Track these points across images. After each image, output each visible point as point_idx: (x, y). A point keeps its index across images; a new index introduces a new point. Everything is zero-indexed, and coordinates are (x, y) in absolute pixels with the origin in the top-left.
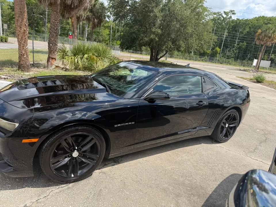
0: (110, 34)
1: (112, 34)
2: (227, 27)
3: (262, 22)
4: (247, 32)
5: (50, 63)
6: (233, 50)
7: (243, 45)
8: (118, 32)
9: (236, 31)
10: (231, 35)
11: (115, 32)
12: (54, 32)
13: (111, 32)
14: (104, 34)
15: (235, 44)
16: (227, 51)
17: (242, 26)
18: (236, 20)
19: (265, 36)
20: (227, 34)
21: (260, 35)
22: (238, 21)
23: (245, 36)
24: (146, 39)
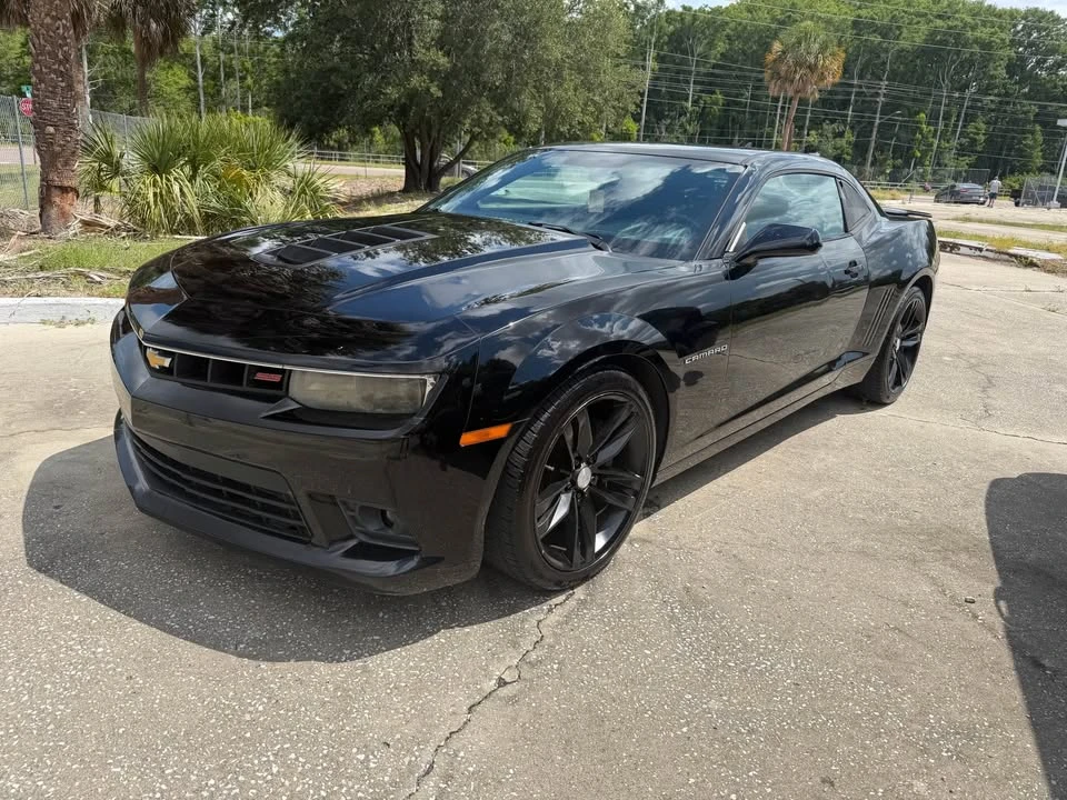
0: (195, 89)
1: (204, 87)
2: (653, 40)
3: (767, 16)
4: (721, 54)
5: (54, 212)
6: (682, 126)
7: (716, 103)
8: (229, 76)
9: (685, 52)
10: (667, 70)
11: (215, 77)
12: (55, 71)
13: (201, 80)
14: (168, 89)
15: (687, 100)
16: (663, 130)
17: (703, 32)
18: (681, 14)
19: (799, 64)
20: (657, 67)
21: (780, 59)
22: (688, 19)
23: (717, 71)
24: (392, 92)
